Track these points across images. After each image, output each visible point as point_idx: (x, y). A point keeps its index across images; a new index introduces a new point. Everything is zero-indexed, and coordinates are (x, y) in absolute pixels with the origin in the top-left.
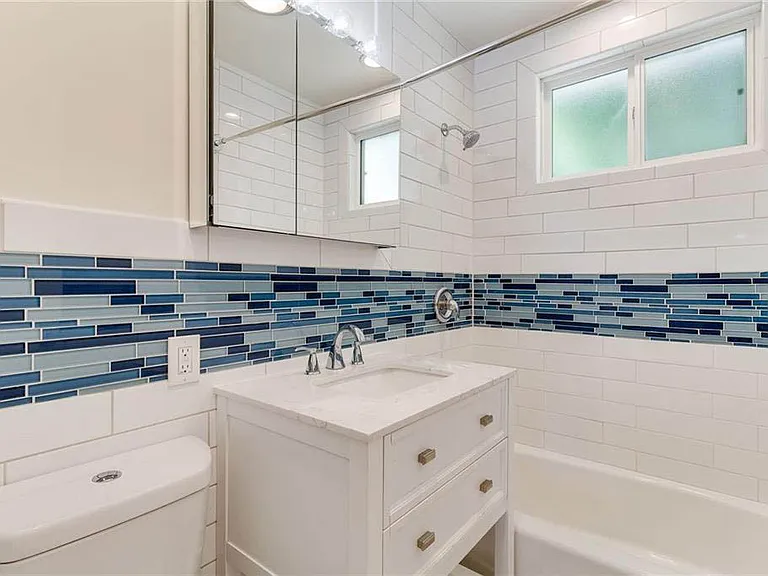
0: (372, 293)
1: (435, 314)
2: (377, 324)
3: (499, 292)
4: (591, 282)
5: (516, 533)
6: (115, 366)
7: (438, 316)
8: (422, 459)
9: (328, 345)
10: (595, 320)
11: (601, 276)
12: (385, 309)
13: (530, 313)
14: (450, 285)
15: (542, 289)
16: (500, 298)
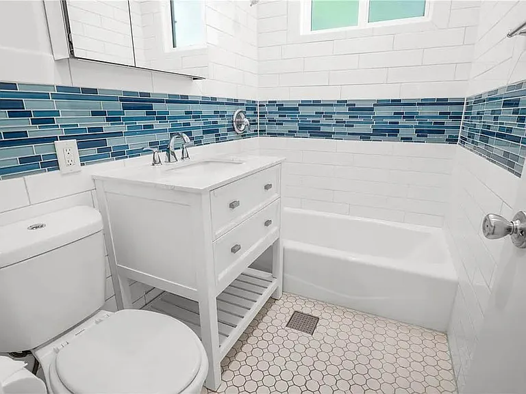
0: (191, 113)
1: (234, 128)
2: (195, 133)
3: (276, 113)
4: (332, 105)
5: (284, 249)
6: (22, 160)
7: (236, 129)
8: (232, 206)
9: (164, 147)
10: (333, 129)
11: (338, 101)
12: (200, 123)
13: (295, 127)
14: (243, 108)
15: (302, 111)
16: (276, 117)
